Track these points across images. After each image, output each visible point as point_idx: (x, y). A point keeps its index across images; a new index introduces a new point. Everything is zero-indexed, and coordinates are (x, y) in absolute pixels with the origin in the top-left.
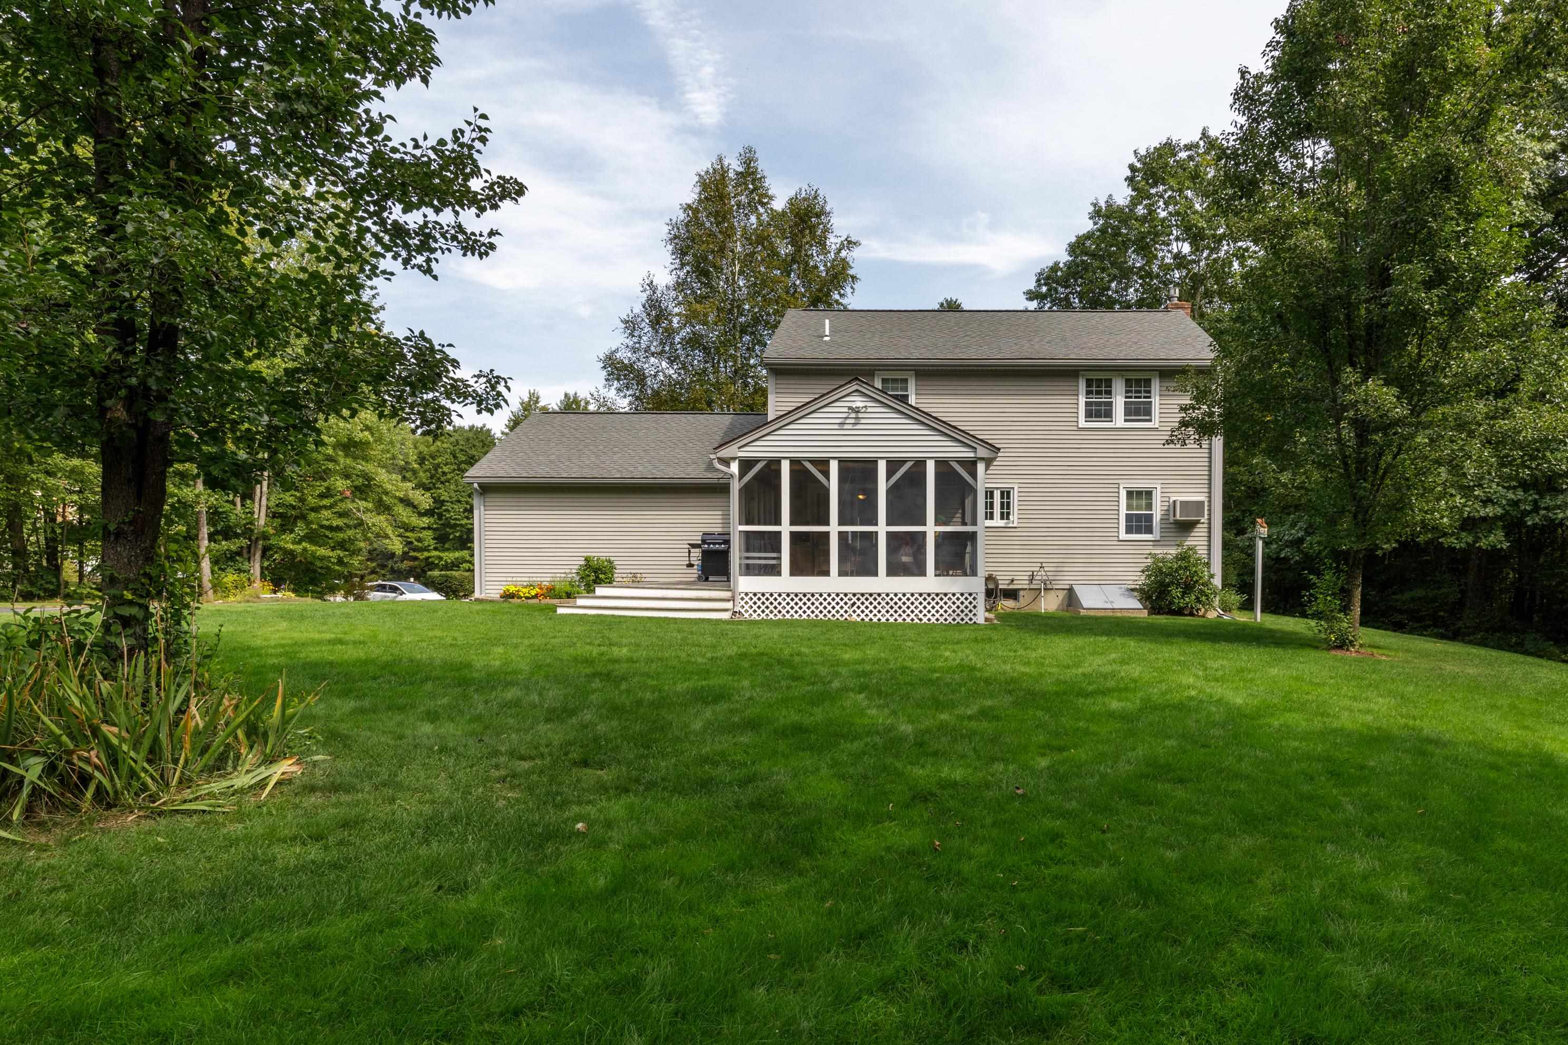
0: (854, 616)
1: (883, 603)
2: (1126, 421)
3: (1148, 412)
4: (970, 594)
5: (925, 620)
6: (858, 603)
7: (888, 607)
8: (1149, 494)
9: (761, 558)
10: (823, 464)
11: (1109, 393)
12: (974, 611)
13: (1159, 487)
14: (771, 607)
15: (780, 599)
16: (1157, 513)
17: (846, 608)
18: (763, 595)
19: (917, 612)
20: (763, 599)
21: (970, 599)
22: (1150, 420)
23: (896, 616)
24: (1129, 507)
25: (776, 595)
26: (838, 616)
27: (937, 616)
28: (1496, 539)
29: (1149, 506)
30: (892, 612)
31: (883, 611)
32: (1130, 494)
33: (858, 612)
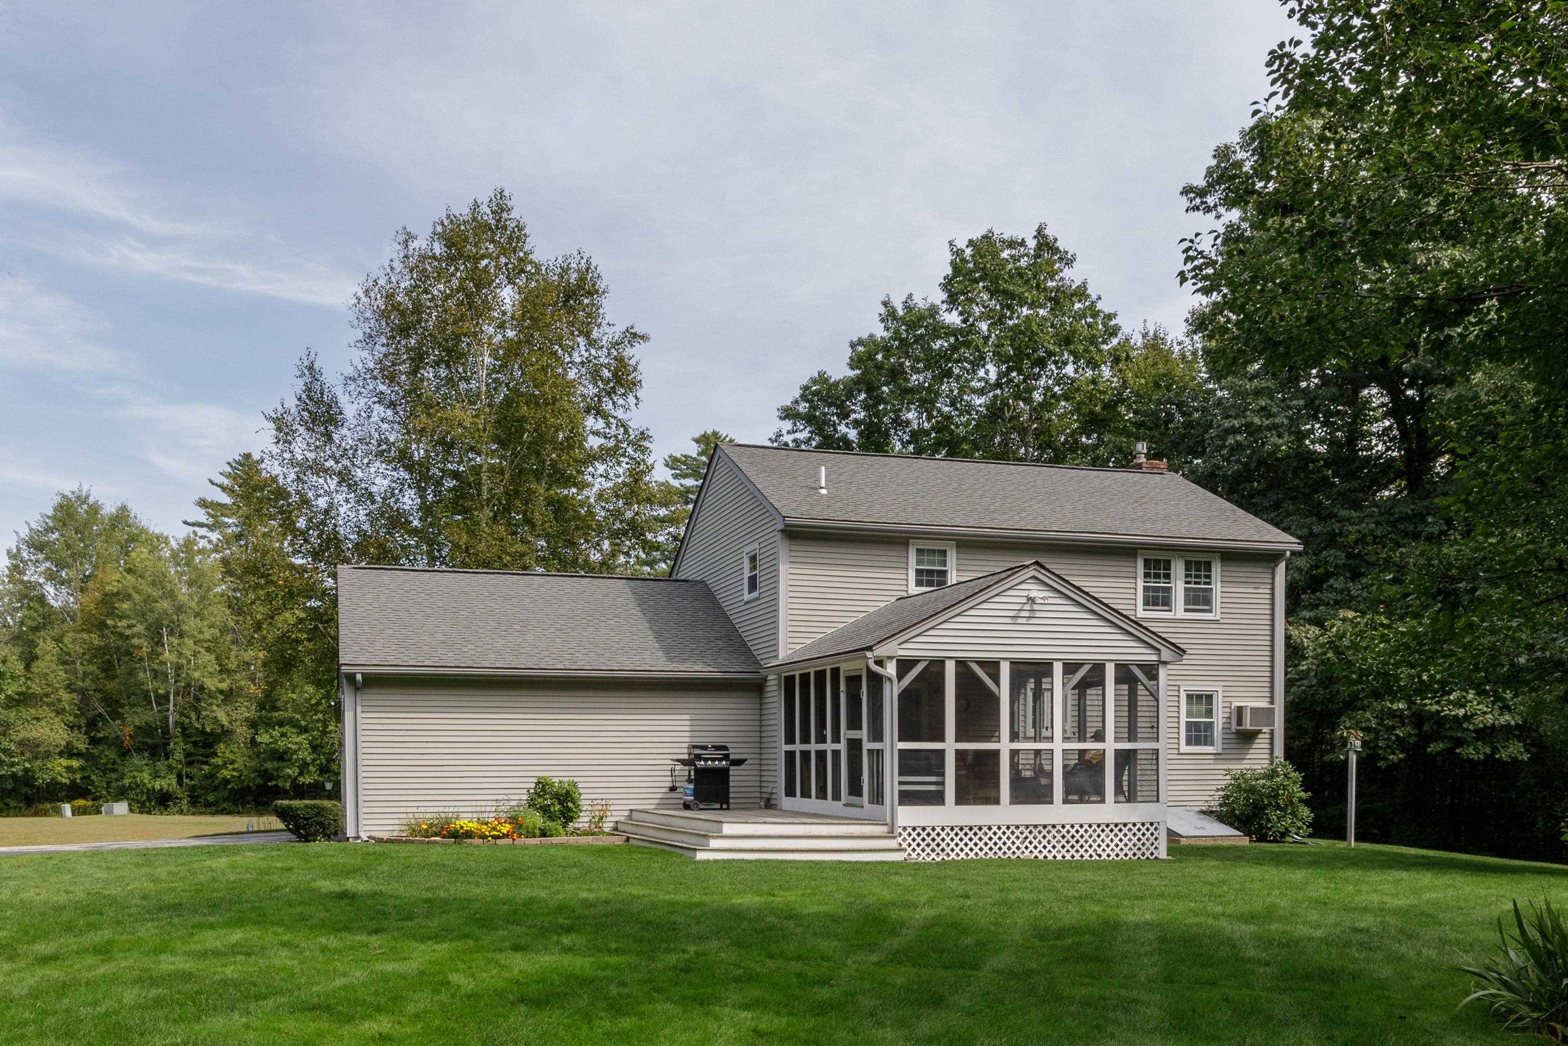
0: (1027, 852)
1: (1059, 837)
2: (1186, 610)
3: (1207, 601)
4: (1152, 824)
5: (1104, 856)
6: (1031, 837)
7: (1063, 842)
8: (1209, 698)
9: (924, 782)
10: (992, 667)
11: (1168, 576)
12: (1156, 844)
13: (1220, 690)
14: (933, 845)
15: (943, 834)
16: (1219, 719)
17: (1018, 843)
18: (924, 829)
19: (1095, 846)
20: (924, 834)
21: (1152, 829)
22: (1210, 611)
23: (1073, 852)
24: (1189, 714)
25: (938, 830)
26: (1009, 853)
27: (1117, 850)
28: (1514, 750)
29: (1209, 713)
30: (1068, 847)
31: (1059, 847)
32: (1190, 697)
33: (1031, 847)
